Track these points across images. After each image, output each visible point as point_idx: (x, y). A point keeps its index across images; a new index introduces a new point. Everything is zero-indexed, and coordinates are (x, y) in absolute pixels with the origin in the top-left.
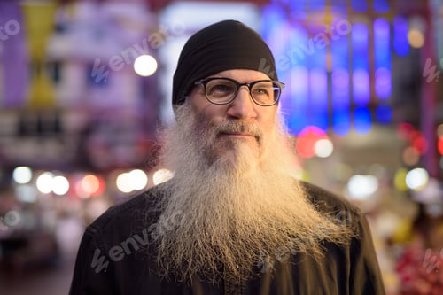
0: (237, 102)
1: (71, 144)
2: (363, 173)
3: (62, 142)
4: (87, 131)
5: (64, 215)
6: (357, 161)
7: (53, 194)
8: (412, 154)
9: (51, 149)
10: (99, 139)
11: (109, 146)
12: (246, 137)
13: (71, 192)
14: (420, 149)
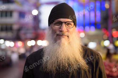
0: (62, 27)
1: (15, 33)
2: (93, 41)
3: (12, 33)
4: (19, 30)
5: (13, 52)
6: (91, 38)
7: (10, 47)
8: (105, 37)
9: (10, 34)
10: (22, 32)
11: (25, 34)
12: (64, 36)
13: (15, 46)
14: (108, 35)
